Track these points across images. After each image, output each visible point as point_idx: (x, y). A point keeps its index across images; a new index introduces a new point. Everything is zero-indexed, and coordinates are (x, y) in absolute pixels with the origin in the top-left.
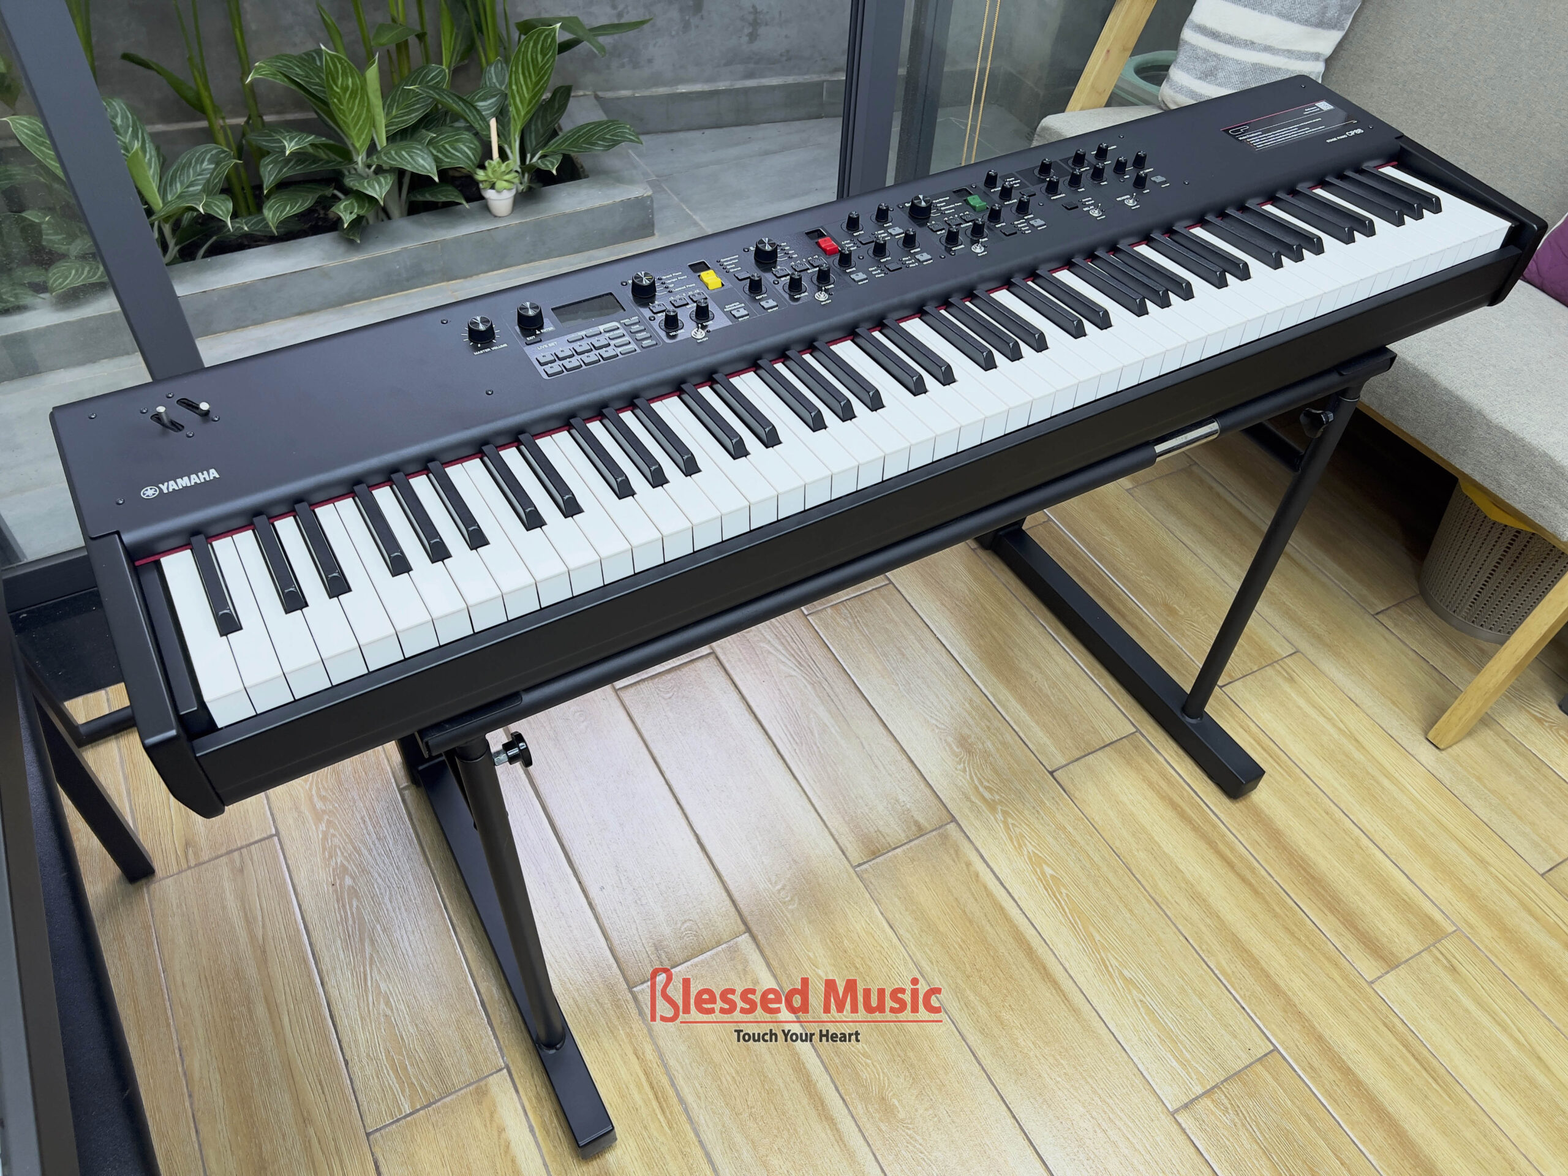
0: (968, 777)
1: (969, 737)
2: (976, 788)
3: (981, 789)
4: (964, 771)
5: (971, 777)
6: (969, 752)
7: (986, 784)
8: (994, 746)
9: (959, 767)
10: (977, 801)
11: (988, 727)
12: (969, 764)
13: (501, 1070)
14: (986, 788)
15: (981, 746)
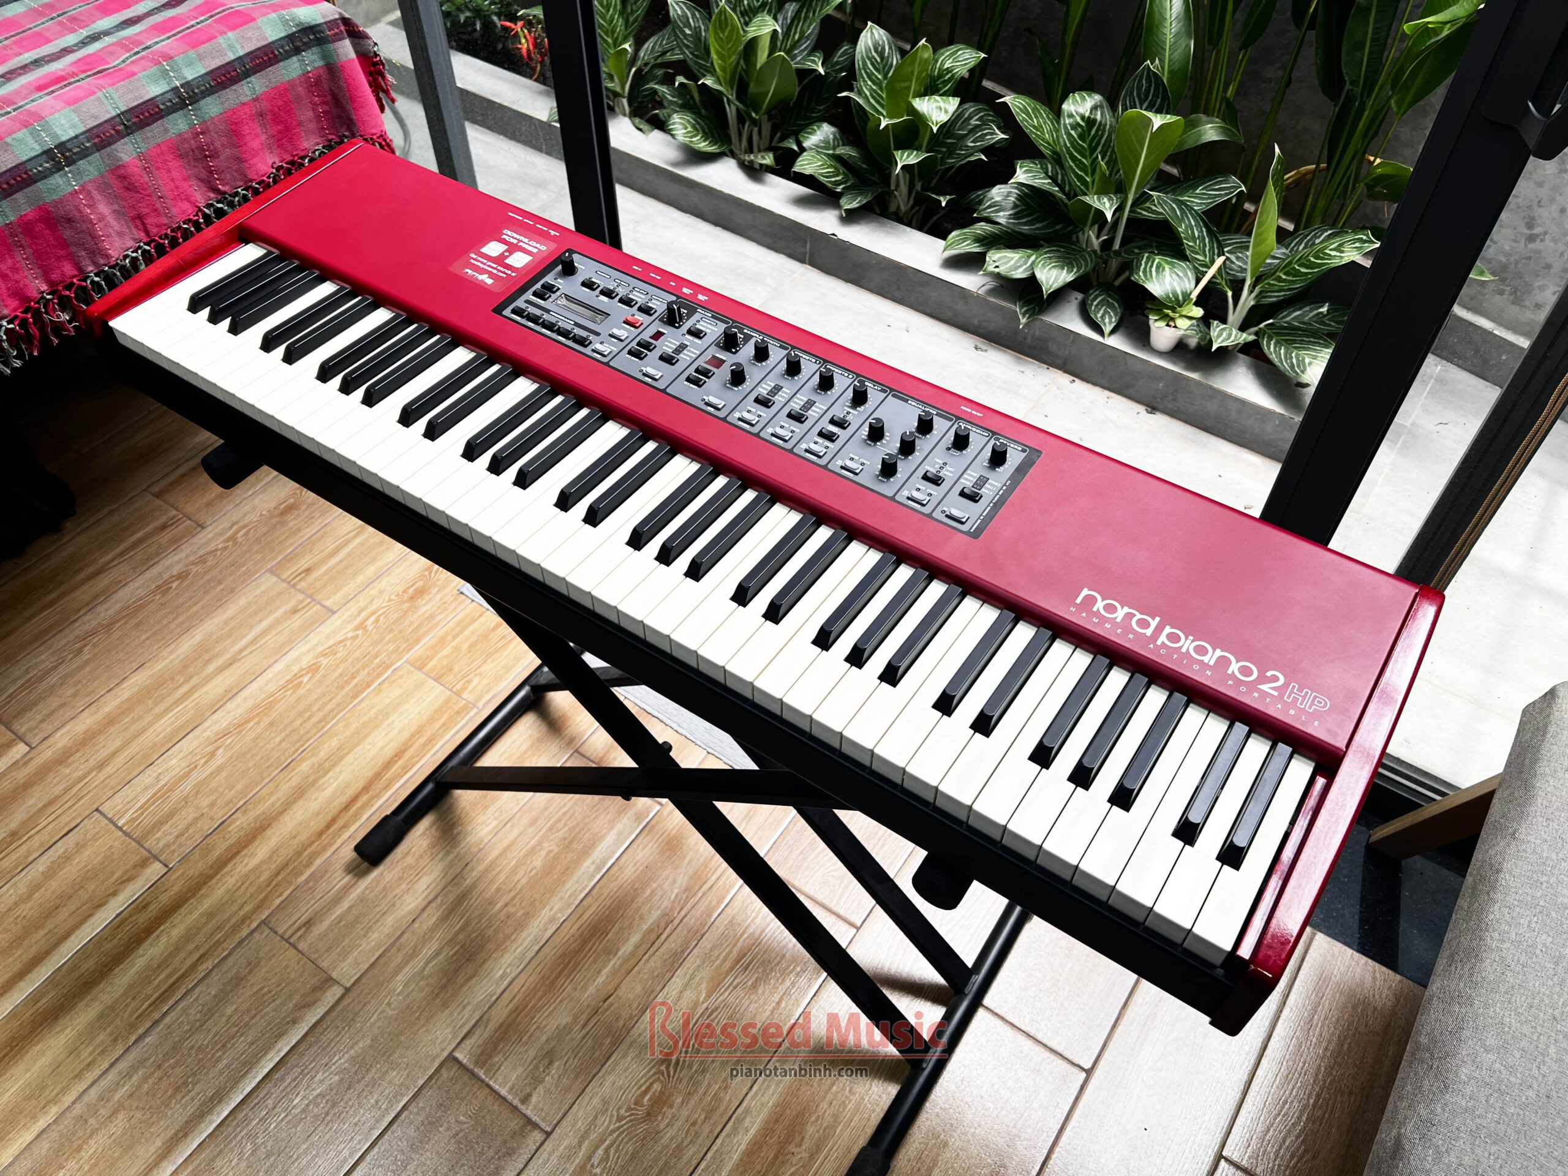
0: (612, 1127)
1: (671, 1106)
2: (602, 1141)
3: (604, 1146)
4: (619, 1119)
5: (613, 1131)
6: (648, 1114)
7: (612, 1151)
8: (671, 1140)
9: (622, 1112)
10: (583, 1149)
11: (694, 1124)
12: (631, 1121)
13: (166, 866)
14: (607, 1151)
15: (662, 1126)
